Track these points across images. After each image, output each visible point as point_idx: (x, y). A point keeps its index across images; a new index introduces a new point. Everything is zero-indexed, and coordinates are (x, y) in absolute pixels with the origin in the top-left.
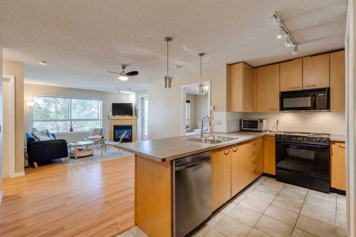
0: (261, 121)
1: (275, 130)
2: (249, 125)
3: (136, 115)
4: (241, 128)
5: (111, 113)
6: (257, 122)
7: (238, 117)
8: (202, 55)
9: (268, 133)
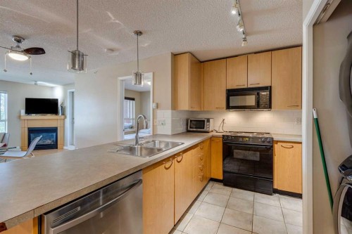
0: (208, 121)
1: (221, 130)
2: (196, 125)
3: (63, 114)
4: (187, 128)
5: (23, 112)
6: (204, 121)
7: (185, 117)
8: (139, 33)
9: (214, 133)
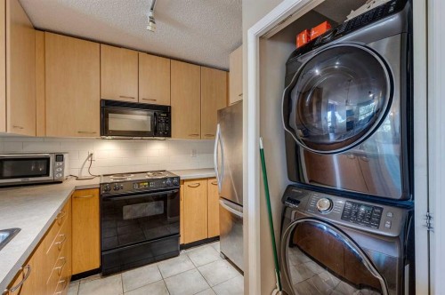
0: (60, 157)
1: (85, 174)
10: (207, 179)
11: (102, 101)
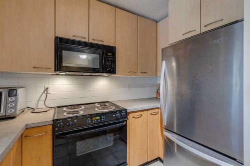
0: (12, 92)
1: (41, 105)
10: (147, 110)
11: (56, 38)
